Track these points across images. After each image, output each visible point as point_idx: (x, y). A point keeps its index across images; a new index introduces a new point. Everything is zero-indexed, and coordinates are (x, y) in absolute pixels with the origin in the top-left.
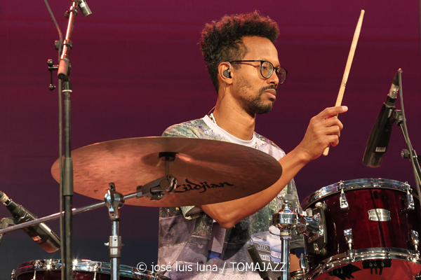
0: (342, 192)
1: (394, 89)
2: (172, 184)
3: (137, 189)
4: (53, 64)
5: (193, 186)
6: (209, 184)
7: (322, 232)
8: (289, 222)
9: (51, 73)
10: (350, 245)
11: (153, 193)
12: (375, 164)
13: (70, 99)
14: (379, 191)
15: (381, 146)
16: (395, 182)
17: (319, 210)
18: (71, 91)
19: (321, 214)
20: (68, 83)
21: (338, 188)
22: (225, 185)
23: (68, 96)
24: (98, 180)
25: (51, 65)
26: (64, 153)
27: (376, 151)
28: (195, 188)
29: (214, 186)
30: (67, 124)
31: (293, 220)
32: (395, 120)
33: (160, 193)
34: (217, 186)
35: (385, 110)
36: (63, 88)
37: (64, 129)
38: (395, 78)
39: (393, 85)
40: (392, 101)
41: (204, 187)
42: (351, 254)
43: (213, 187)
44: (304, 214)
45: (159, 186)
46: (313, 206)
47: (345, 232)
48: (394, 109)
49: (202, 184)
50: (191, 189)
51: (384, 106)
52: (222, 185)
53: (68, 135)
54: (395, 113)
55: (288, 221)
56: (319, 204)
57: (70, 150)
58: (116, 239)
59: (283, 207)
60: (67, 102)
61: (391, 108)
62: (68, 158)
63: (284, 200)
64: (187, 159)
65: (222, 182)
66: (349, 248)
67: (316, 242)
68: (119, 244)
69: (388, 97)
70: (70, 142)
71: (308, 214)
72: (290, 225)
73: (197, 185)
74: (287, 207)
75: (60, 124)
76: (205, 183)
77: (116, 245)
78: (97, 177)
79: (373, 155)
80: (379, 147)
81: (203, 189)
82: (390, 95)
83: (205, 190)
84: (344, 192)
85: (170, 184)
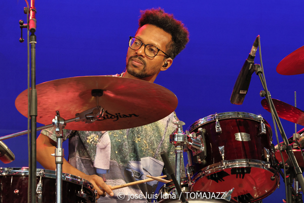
0: (217, 121)
1: (254, 49)
2: (101, 113)
3: (76, 115)
4: (23, 23)
5: (109, 116)
6: (121, 114)
7: (203, 149)
8: (181, 141)
9: (22, 30)
10: (223, 157)
11: (87, 118)
12: (238, 102)
13: (35, 48)
14: (242, 120)
15: (243, 89)
16: (252, 115)
17: (200, 133)
18: (36, 42)
19: (202, 136)
20: (34, 37)
21: (214, 118)
22: (133, 115)
23: (34, 46)
24: (44, 109)
25: (22, 24)
26: (31, 86)
27: (240, 93)
28: (111, 117)
29: (125, 116)
30: (33, 66)
31: (184, 139)
32: (254, 71)
33: (92, 118)
34: (127, 116)
35: (247, 64)
36: (31, 40)
37: (32, 69)
38: (255, 42)
39: (253, 47)
40: (252, 58)
41: (117, 117)
42: (224, 163)
43: (123, 117)
44: (191, 135)
45: (92, 113)
46: (196, 131)
47: (220, 148)
48: (253, 64)
49: (116, 114)
50: (108, 118)
51: (247, 62)
52: (131, 116)
53: (33, 73)
54: (255, 66)
55: (181, 139)
56: (200, 129)
57: (35, 84)
58: (61, 150)
59: (177, 129)
60: (33, 50)
61: (251, 63)
62: (34, 89)
63: (178, 125)
64: (112, 95)
65: (131, 113)
66: (222, 159)
67: (198, 155)
68: (62, 154)
69: (250, 55)
70: (35, 78)
71: (193, 135)
72: (181, 142)
73: (112, 115)
74: (180, 130)
75: (29, 65)
76: (119, 114)
77: (60, 155)
78: (45, 106)
79: (238, 95)
80: (242, 90)
81: (116, 118)
82: (251, 53)
83: (118, 119)
84: (219, 121)
85: (100, 112)
